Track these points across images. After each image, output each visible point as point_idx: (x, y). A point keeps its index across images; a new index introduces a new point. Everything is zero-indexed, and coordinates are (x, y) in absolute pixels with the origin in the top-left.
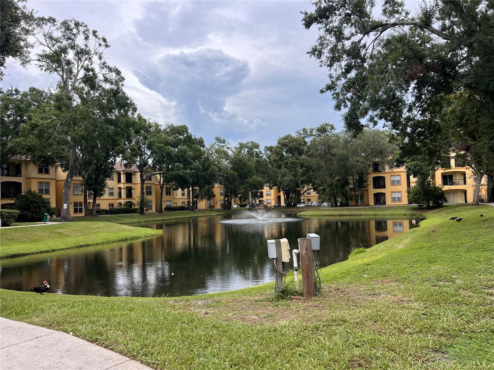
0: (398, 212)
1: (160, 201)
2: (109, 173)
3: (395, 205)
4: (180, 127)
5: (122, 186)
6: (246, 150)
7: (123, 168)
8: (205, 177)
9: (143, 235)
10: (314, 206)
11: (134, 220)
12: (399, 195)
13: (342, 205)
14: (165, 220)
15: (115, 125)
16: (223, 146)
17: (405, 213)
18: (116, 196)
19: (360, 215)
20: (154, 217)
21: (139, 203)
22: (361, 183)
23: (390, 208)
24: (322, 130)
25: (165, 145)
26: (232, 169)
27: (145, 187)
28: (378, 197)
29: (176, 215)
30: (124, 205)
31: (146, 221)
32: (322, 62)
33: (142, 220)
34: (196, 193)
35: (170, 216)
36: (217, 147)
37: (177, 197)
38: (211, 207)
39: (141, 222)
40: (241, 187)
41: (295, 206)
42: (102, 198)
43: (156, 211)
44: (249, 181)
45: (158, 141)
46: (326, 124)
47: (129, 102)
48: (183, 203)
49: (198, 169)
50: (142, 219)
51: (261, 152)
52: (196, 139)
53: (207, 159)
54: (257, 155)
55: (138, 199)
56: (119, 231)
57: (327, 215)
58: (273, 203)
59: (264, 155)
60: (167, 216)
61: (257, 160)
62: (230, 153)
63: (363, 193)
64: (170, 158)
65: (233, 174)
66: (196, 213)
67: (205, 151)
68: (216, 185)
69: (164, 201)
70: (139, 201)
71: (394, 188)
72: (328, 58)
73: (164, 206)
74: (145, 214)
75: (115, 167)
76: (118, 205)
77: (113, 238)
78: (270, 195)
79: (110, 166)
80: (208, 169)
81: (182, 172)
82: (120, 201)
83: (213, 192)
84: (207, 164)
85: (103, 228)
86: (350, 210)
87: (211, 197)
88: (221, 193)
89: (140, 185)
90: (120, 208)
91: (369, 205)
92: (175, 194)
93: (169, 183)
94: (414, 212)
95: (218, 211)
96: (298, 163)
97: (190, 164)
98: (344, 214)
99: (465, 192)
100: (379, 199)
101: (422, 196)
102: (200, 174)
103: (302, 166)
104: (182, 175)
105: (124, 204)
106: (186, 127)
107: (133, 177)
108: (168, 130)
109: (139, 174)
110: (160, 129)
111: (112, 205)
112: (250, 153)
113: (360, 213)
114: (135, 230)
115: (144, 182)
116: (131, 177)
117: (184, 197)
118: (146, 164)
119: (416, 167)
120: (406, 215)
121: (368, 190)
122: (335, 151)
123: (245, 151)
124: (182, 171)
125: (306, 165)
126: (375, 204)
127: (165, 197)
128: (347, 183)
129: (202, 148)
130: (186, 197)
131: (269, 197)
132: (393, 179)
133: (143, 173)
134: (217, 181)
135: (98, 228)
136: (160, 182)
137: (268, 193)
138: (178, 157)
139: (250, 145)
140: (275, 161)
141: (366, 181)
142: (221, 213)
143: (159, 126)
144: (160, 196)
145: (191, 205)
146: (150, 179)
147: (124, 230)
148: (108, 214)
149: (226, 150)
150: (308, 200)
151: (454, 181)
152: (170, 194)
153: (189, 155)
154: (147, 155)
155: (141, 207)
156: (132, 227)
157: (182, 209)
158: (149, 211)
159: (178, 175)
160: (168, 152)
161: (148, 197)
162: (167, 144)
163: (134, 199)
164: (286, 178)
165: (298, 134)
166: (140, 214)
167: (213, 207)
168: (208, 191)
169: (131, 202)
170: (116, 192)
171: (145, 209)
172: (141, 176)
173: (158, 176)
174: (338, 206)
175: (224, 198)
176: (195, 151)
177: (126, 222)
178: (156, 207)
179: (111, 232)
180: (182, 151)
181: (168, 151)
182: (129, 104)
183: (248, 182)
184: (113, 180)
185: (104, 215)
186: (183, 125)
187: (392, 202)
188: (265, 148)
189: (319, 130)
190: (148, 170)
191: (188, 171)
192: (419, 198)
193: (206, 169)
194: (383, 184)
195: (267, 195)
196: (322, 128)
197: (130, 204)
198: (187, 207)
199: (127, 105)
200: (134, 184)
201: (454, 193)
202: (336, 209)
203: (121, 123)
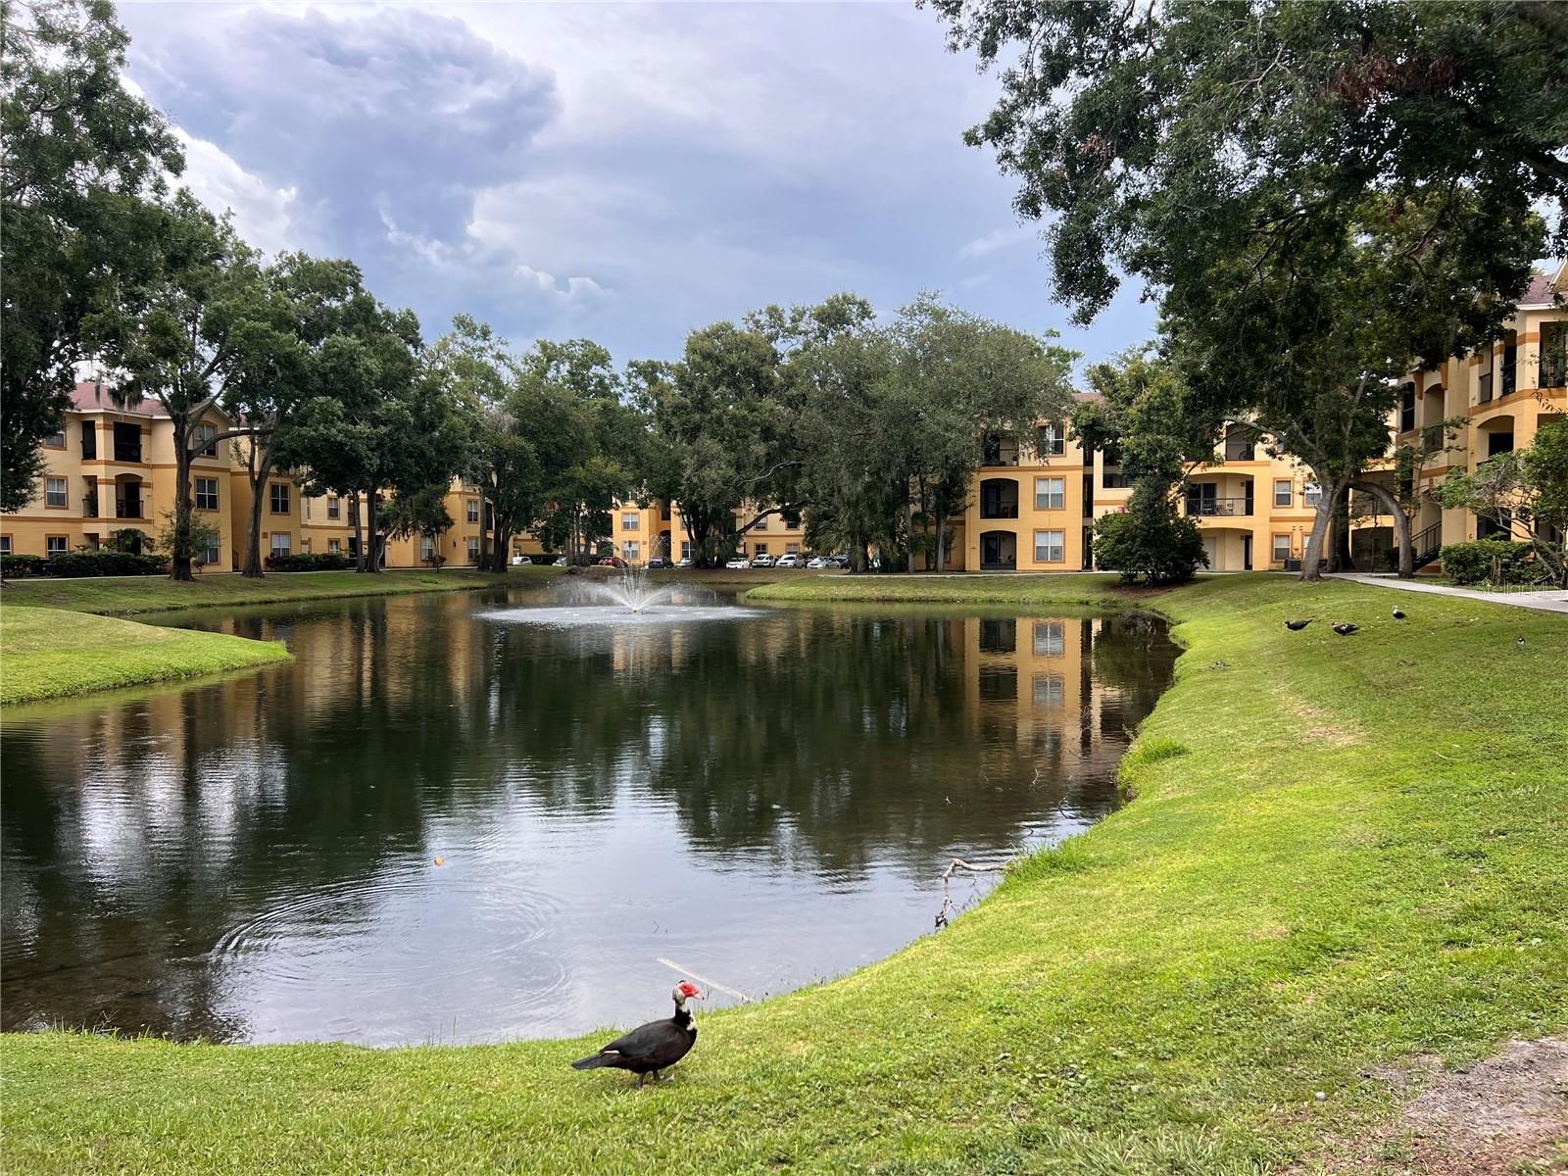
0: (1064, 594)
1: (248, 534)
2: (52, 421)
3: (1045, 571)
4: (333, 265)
5: (99, 471)
6: (565, 368)
7: (107, 404)
8: (423, 454)
9: (217, 662)
10: (783, 567)
11: (155, 601)
12: (1055, 541)
13: (887, 567)
14: (271, 602)
15: (85, 222)
16: (482, 349)
17: (1084, 596)
18: (76, 508)
19: (947, 601)
20: (232, 590)
21: (170, 536)
22: (948, 498)
23: (1033, 580)
24: (834, 317)
25: (275, 327)
26: (521, 430)
27: (191, 480)
28: (993, 545)
29: (312, 587)
30: (108, 543)
31: (202, 606)
32: (958, 31)
33: (184, 600)
34: (380, 510)
35: (291, 588)
36: (460, 352)
37: (310, 523)
38: (435, 562)
39: (182, 608)
40: (547, 495)
41: (721, 565)
42: (22, 512)
43: (235, 567)
44: (577, 475)
45: (248, 309)
46: (844, 298)
47: (150, 131)
48: (331, 542)
49: (401, 425)
50: (187, 598)
51: (615, 378)
52: (388, 316)
53: (430, 391)
54: (603, 390)
55: (167, 522)
56: (113, 645)
57: (845, 600)
58: (645, 556)
59: (624, 391)
60: (281, 587)
61: (605, 406)
62: (507, 376)
63: (952, 532)
64: (293, 378)
65: (522, 448)
66: (382, 581)
67: (420, 361)
68: (456, 484)
69: (265, 535)
70: (170, 530)
71: (1044, 519)
72: (981, 19)
73: (264, 552)
74: (194, 580)
75: (73, 396)
76: (85, 542)
77: (91, 676)
78: (635, 526)
79: (55, 393)
80: (433, 427)
81: (339, 431)
82: (91, 528)
83: (443, 509)
84: (430, 408)
85: (42, 632)
86: (916, 584)
87: (437, 525)
88: (470, 514)
89: (175, 470)
90: (95, 554)
91: (963, 571)
92: (304, 511)
93: (287, 468)
94: (1114, 596)
95: (460, 574)
96: (755, 424)
97: (372, 402)
98: (897, 595)
99: (1247, 537)
100: (997, 551)
101: (1140, 546)
102: (405, 441)
103: (767, 434)
104: (340, 443)
105: (110, 540)
106: (355, 268)
107: (144, 439)
108: (285, 274)
109: (171, 429)
110: (257, 268)
111: (62, 542)
112: (578, 380)
113: (946, 596)
114: (179, 642)
115: (189, 461)
116: (138, 440)
117: (337, 523)
118: (200, 392)
119: (1156, 452)
120: (1087, 603)
121: (963, 523)
122: (878, 388)
123: (558, 372)
124: (340, 425)
125: (780, 429)
126: (982, 567)
127: (269, 521)
128: (902, 496)
129: (410, 348)
130: (343, 520)
131: (629, 535)
132: (1042, 488)
133: (187, 429)
134: (464, 472)
135: (20, 632)
136: (251, 466)
137: (630, 519)
138: (324, 376)
139: (578, 351)
140: (678, 409)
141: (963, 493)
142: (476, 584)
143: (250, 254)
144: (250, 515)
145: (365, 552)
146: (212, 453)
147: (131, 643)
148: (43, 574)
149: (492, 363)
150: (758, 547)
151: (1218, 503)
152: (285, 508)
153: (368, 371)
154: (203, 361)
155: (181, 552)
156: (162, 632)
157: (329, 563)
158: (207, 569)
159: (327, 440)
160: (289, 355)
161: (205, 519)
162: (283, 322)
163: (149, 522)
164: (710, 473)
165: (751, 325)
166: (177, 578)
167: (443, 559)
168: (427, 503)
169: (135, 532)
170: (76, 492)
171: (193, 559)
172: (180, 438)
173: (245, 443)
174: (874, 571)
175: (484, 533)
176: (387, 356)
177: (120, 608)
178: (235, 554)
179: (80, 651)
180: (339, 355)
181: (288, 349)
182: (150, 137)
183: (572, 479)
184: (62, 446)
185: (28, 577)
186: (344, 260)
187: (1034, 562)
188: (631, 365)
189: (822, 316)
190: (206, 417)
191: (363, 428)
192: (1129, 552)
193: (426, 427)
194: (1010, 506)
195: (626, 526)
196: (832, 308)
197: (133, 541)
198: (347, 557)
199: (143, 142)
200: (147, 466)
201: (1215, 538)
202: (869, 580)
203: (114, 217)
